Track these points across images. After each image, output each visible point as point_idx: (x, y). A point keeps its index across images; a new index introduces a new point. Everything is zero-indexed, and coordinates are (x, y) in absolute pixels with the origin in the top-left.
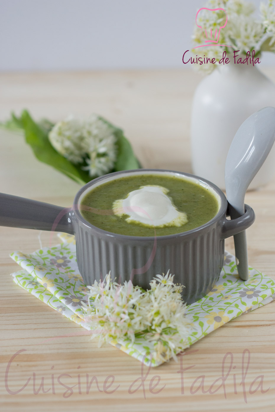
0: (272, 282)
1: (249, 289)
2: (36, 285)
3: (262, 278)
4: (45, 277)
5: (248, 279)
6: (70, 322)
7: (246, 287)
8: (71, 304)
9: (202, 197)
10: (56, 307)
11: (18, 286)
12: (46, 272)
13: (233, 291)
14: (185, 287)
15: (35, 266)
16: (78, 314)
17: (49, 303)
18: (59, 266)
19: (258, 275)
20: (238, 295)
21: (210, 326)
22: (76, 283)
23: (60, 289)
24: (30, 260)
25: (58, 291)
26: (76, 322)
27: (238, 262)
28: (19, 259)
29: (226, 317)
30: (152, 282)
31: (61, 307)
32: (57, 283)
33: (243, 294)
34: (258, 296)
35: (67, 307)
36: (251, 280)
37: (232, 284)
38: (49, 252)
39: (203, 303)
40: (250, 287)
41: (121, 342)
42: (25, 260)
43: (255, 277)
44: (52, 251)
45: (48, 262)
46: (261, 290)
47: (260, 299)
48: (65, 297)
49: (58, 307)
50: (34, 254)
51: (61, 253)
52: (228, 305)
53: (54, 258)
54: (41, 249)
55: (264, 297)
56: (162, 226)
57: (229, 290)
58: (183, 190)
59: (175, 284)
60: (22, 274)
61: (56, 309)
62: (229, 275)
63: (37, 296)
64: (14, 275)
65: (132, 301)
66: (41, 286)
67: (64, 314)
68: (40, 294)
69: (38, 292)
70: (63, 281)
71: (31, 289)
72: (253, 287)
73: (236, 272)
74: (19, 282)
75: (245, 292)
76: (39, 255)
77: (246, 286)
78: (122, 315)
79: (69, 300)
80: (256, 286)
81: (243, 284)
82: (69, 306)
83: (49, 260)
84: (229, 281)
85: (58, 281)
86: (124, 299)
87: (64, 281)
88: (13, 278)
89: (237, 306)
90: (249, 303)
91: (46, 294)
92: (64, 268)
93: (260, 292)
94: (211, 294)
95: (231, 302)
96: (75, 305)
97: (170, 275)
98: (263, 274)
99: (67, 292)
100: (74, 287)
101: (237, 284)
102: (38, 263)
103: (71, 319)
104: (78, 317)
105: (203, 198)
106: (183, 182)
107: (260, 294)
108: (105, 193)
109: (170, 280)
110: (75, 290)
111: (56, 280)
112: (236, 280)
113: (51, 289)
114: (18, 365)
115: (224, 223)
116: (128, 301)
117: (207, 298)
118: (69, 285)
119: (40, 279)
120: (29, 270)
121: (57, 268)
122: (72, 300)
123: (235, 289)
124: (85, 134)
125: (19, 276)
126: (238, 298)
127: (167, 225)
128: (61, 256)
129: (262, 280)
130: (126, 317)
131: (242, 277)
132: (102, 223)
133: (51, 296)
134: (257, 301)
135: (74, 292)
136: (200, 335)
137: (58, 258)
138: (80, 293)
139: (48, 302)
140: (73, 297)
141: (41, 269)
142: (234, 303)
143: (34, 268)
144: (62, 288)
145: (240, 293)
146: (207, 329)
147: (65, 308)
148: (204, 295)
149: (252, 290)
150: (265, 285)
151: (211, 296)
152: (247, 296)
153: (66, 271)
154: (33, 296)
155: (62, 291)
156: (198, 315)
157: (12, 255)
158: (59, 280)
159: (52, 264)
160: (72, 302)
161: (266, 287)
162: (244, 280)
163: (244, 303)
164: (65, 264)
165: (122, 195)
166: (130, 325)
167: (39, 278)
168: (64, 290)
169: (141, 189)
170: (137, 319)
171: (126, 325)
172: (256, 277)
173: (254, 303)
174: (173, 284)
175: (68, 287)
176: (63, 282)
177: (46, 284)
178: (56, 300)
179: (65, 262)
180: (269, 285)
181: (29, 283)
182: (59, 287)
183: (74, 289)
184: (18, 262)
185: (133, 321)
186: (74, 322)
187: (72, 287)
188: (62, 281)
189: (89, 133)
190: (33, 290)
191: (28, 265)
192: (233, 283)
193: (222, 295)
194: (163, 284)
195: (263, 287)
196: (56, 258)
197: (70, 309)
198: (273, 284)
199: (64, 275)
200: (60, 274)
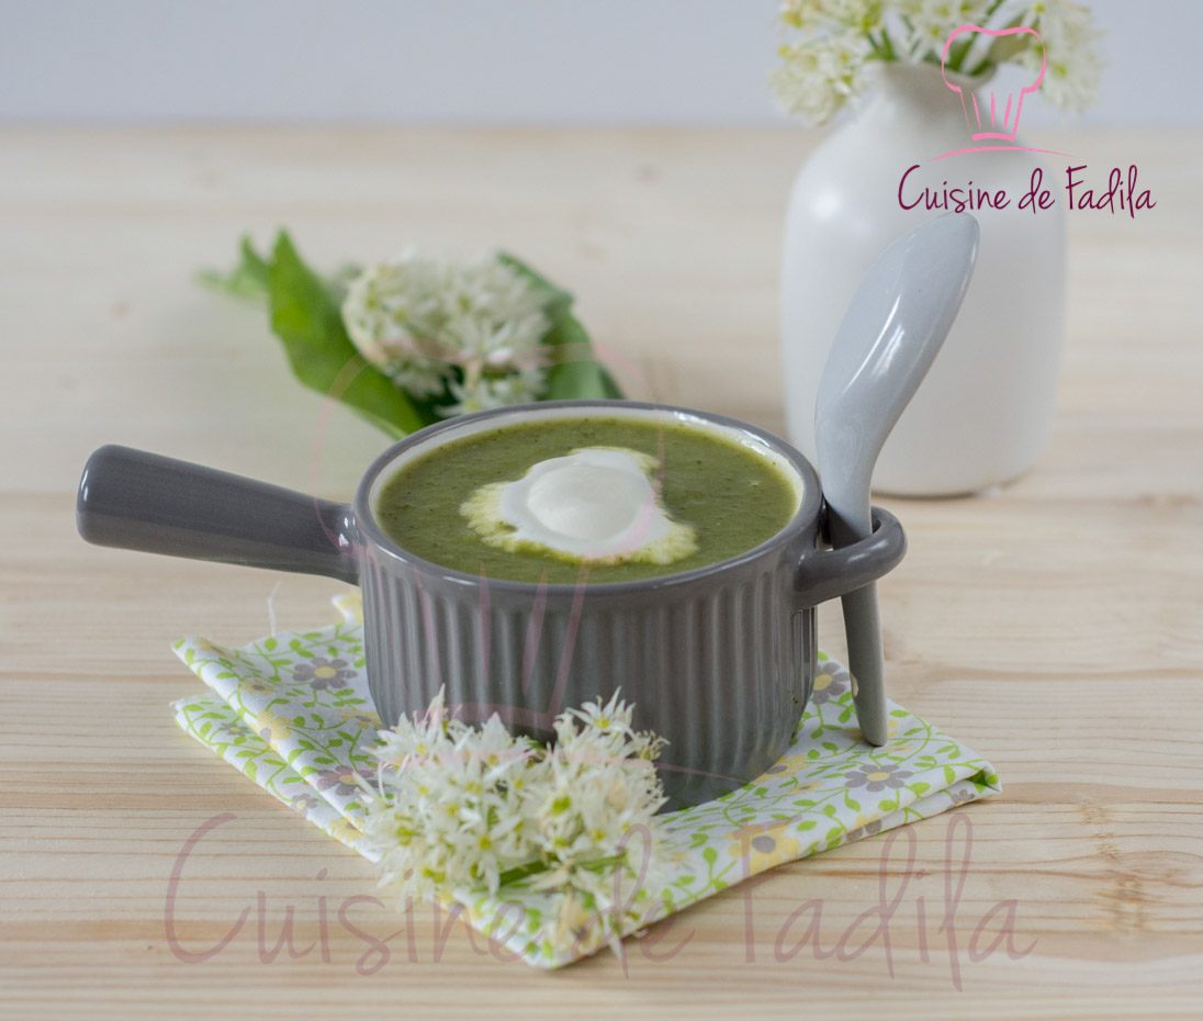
0: (952, 751)
1: (880, 768)
2: (239, 733)
3: (928, 739)
4: (266, 710)
5: (885, 742)
6: (326, 841)
7: (870, 762)
8: (335, 788)
9: (753, 484)
10: (289, 797)
11: (189, 736)
12: (273, 696)
13: (831, 771)
14: (667, 742)
15: (241, 680)
16: (350, 817)
17: (272, 785)
18: (320, 685)
19: (920, 730)
20: (841, 782)
21: (735, 863)
22: (362, 735)
23: (307, 745)
24: (228, 663)
25: (300, 751)
26: (343, 841)
27: (857, 689)
28: (195, 658)
29: (792, 842)
30: (562, 720)
31: (304, 797)
32: (301, 730)
33: (856, 780)
34: (902, 785)
35: (321, 797)
36: (896, 744)
37: (836, 754)
38: (295, 645)
39: (732, 803)
40: (884, 762)
41: (460, 895)
42: (215, 661)
43: (907, 737)
44: (304, 643)
45: (286, 673)
46: (913, 769)
47: (905, 796)
48: (319, 769)
49: (296, 799)
50: (248, 648)
51: (333, 650)
52: (803, 808)
53: (307, 661)
54: (273, 635)
55: (918, 789)
56: (612, 560)
57: (821, 770)
58: (699, 462)
59: (639, 734)
60: (202, 703)
61: (289, 804)
62: (834, 729)
63: (240, 764)
64: (179, 707)
65: (496, 772)
66: (257, 738)
67: (311, 817)
68: (247, 759)
69: (243, 754)
71: (225, 745)
72: (892, 763)
73: (854, 723)
74: (191, 724)
75: (865, 775)
76: (265, 651)
77: (873, 758)
78: (466, 814)
79: (328, 779)
80: (903, 760)
81: (868, 753)
82: (328, 795)
83: (291, 667)
84: (828, 746)
85: (306, 726)
86: (474, 765)
87: (325, 726)
88: (176, 712)
89: (830, 811)
90: (870, 806)
91: (266, 761)
92: (336, 691)
93: (909, 774)
94: (766, 781)
95: (815, 800)
96: (344, 791)
97: (623, 703)
98: (934, 730)
99: (327, 757)
100: (354, 743)
101: (850, 754)
102: (257, 673)
103: (329, 832)
104: (350, 826)
105: (755, 486)
106: (705, 442)
107: (907, 781)
108: (462, 466)
109: (622, 719)
110: (354, 753)
111: (300, 721)
112: (851, 743)
113: (282, 746)
114: (150, 948)
115: (803, 557)
116: (484, 767)
117: (750, 789)
118: (337, 737)
119: (252, 714)
120: (223, 689)
121: (311, 690)
122: (338, 776)
123: (837, 768)
124: (451, 305)
125: (194, 708)
126: (840, 788)
127: (627, 557)
128: (330, 658)
129: (926, 743)
130: (473, 817)
131: (868, 737)
132: (435, 545)
133: (279, 767)
134: (895, 801)
135: (351, 757)
136: (701, 887)
137: (320, 662)
138: (369, 760)
139: (269, 782)
140: (344, 769)
141: (258, 688)
142: (825, 803)
143: (239, 686)
144: (314, 744)
145: (847, 775)
146: (726, 870)
147: (316, 800)
148: (742, 783)
149: (885, 769)
150: (930, 758)
151: (763, 785)
152: (866, 784)
153: (336, 699)
154: (230, 766)
155: (313, 751)
156: (707, 832)
157: (178, 647)
158: (309, 722)
159: (296, 677)
160: (338, 785)
161: (933, 763)
162: (874, 746)
163: (852, 805)
164: (339, 681)
165: (511, 470)
166: (486, 844)
167: (249, 712)
168: (320, 749)
169: (571, 457)
170: (507, 823)
171: (473, 840)
172: (914, 736)
173: (885, 805)
174: (630, 732)
175: (334, 743)
176: (321, 727)
177: (267, 732)
178: (295, 779)
179: (340, 674)
180: (942, 758)
181: (221, 729)
182: (305, 739)
183: (351, 750)
184: (194, 668)
185: (497, 831)
186: (337, 841)
187: (347, 744)
188: (318, 724)
189: (465, 304)
190: (229, 748)
191: (221, 676)
192: (838, 752)
193: (795, 780)
194: (597, 730)
195: (924, 761)
196: (314, 661)
197: (330, 806)
198: (956, 755)
199: (328, 709)
200: (317, 706)
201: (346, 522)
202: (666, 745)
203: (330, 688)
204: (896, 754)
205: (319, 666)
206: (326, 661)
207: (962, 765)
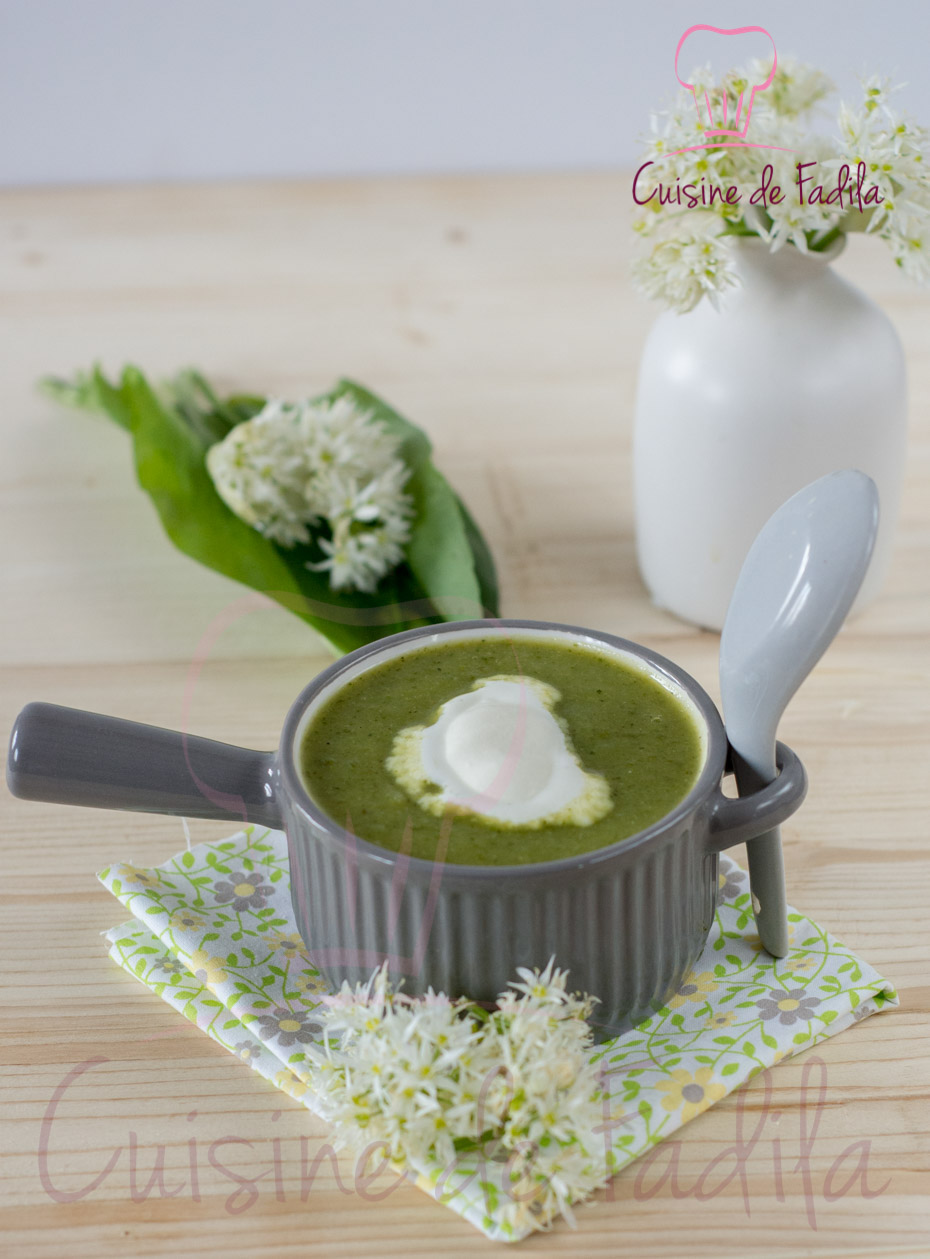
0: (853, 970)
1: (787, 993)
2: (175, 970)
3: (827, 954)
4: (200, 950)
5: (786, 955)
6: (273, 1093)
7: (777, 986)
8: (276, 1037)
9: (656, 718)
10: (233, 1046)
11: (122, 968)
12: (203, 932)
13: (742, 997)
14: (598, 1000)
15: (171, 915)
16: (295, 1069)
17: (214, 1030)
18: (241, 906)
19: (817, 939)
20: (754, 1012)
21: (670, 1115)
22: (291, 966)
23: (243, 988)
24: (156, 895)
25: (238, 997)
26: (291, 1093)
27: (758, 908)
28: (123, 890)
29: (719, 1085)
30: (505, 998)
31: (247, 1044)
32: (234, 969)
33: (769, 1010)
34: (811, 1015)
35: (263, 1045)
36: (796, 957)
37: (741, 970)
38: (211, 859)
39: (653, 1034)
40: (791, 985)
41: (416, 1164)
42: (144, 895)
43: (806, 948)
44: (220, 856)
45: (208, 894)
46: (821, 995)
47: (816, 1025)
48: (259, 1015)
49: (239, 1046)
50: (167, 866)
51: (248, 863)
52: (723, 1047)
53: (225, 878)
54: (189, 849)
55: (828, 1018)
56: (536, 825)
57: (731, 993)
58: (599, 691)
59: (572, 995)
60: (134, 935)
61: (233, 1052)
62: (734, 937)
63: (179, 1006)
64: (111, 937)
65: (449, 1057)
66: (189, 974)
67: (255, 1066)
68: (186, 1001)
69: (182, 995)
70: (252, 962)
71: (162, 985)
72: (798, 986)
73: (752, 928)
74: (125, 960)
75: (776, 1004)
76: (184, 869)
77: (781, 979)
78: (421, 1098)
79: (270, 1025)
80: (807, 981)
81: (772, 970)
82: (271, 1045)
83: (211, 886)
84: (732, 959)
85: (239, 964)
86: (426, 1049)
87: (256, 962)
88: (110, 945)
89: (749, 1049)
90: (786, 1038)
91: (203, 1002)
92: (256, 911)
93: (816, 1002)
94: (679, 1004)
95: (734, 1036)
96: (287, 1040)
97: (558, 971)
98: (832, 939)
99: (264, 999)
100: (286, 978)
101: (753, 969)
102: (180, 898)
103: (276, 1084)
104: (295, 1078)
105: (657, 721)
106: (601, 664)
107: (815, 1009)
108: (373, 706)
109: (557, 986)
110: (288, 990)
111: (232, 960)
112: (752, 954)
113: (220, 989)
114: (127, 1233)
115: (716, 808)
116: (437, 1055)
117: (666, 1015)
118: (269, 973)
119: (187, 955)
120: (155, 925)
121: (235, 912)
122: (278, 1023)
123: (747, 991)
124: (316, 463)
125: (126, 942)
126: (754, 1021)
127: (550, 820)
128: (246, 872)
129: (826, 958)
130: (430, 1104)
131: (767, 946)
132: (364, 812)
133: (218, 1009)
134: (807, 1033)
135: (285, 996)
136: (640, 1144)
137: (237, 878)
138: (302, 997)
139: (211, 1027)
140: (284, 1014)
141: (188, 923)
142: (744, 1040)
143: (170, 922)
144: (250, 986)
145: (760, 1004)
146: (662, 1126)
147: (258, 1048)
148: (659, 1007)
149: (796, 994)
150: (832, 979)
151: (678, 1011)
152: (779, 1015)
153: (260, 923)
154: (164, 1004)
155: (251, 995)
156: (636, 1079)
157: (104, 876)
158: (242, 960)
159: (220, 899)
160: (280, 1033)
161: (835, 985)
162: (776, 958)
163: (769, 1041)
164: (258, 900)
165: (422, 713)
166: (441, 1124)
167: (183, 952)
168: (256, 990)
169: (477, 689)
170: (463, 1109)
171: (431, 1124)
172: (813, 947)
173: (799, 1039)
174: (565, 996)
175: (268, 981)
176: (252, 964)
177: (203, 973)
178: (233, 1023)
179: (258, 891)
180: (844, 978)
181: (156, 967)
182: (241, 981)
183: (284, 987)
184: (123, 899)
185: (452, 1113)
186: (282, 1092)
187: (279, 979)
188: (249, 960)
189: (328, 457)
190: (167, 989)
191: (152, 911)
192: (743, 967)
193: (708, 1008)
194: (536, 1000)
195: (828, 984)
196: (232, 878)
197: (272, 1054)
198: (857, 976)
199: (255, 938)
200: (245, 935)
201: (270, 772)
202: (598, 1004)
203: (251, 908)
204: (799, 973)
205: (238, 884)
206: (243, 876)
207: (865, 988)
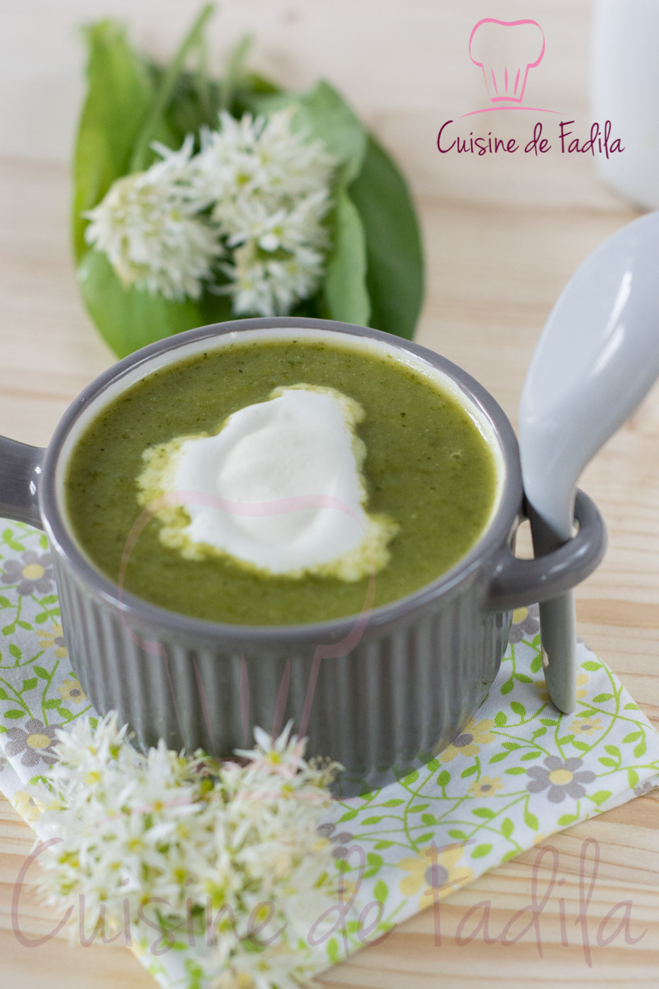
0: (639, 742)
1: (563, 761)
3: (616, 716)
5: (573, 712)
6: (19, 823)
7: (554, 752)
8: (21, 755)
13: (514, 759)
14: (344, 767)
19: (610, 696)
20: (523, 780)
21: (407, 899)
22: (58, 669)
26: (26, 819)
27: (547, 662)
29: (465, 870)
33: (539, 782)
34: (583, 793)
35: (8, 761)
36: (585, 715)
37: (523, 722)
39: (415, 794)
40: (570, 752)
43: (595, 705)
44: (17, 533)
46: (598, 768)
47: (588, 804)
48: (8, 726)
51: (43, 540)
52: (480, 821)
53: (17, 557)
55: (600, 800)
57: (505, 750)
58: (404, 414)
59: (311, 762)
62: (524, 680)
65: (161, 831)
70: (17, 662)
72: (577, 754)
73: (540, 676)
75: (548, 774)
77: (560, 742)
79: (18, 740)
80: (588, 749)
81: (554, 728)
82: (15, 762)
84: (517, 707)
85: (2, 664)
87: (22, 661)
89: (507, 828)
90: (550, 817)
92: (40, 597)
93: (590, 777)
94: (451, 758)
95: (495, 809)
96: (31, 760)
97: (295, 738)
98: (623, 700)
99: (19, 708)
100: (49, 682)
101: (536, 723)
103: (13, 804)
104: (32, 803)
105: (457, 457)
107: (589, 786)
110: (49, 696)
112: (538, 704)
117: (434, 770)
118: (32, 675)
121: (17, 595)
122: (27, 737)
123: (522, 752)
126: (520, 793)
129: (613, 721)
131: (554, 696)
134: (574, 813)
135: (44, 704)
137: (30, 557)
138: (62, 706)
140: (36, 726)
142: (505, 815)
144: (8, 690)
145: (531, 772)
146: (397, 910)
147: (2, 763)
148: (428, 758)
149: (574, 763)
150: (615, 751)
151: (447, 766)
152: (548, 789)
153: (40, 611)
155: (5, 702)
156: (382, 853)
159: (7, 579)
160: (25, 750)
161: (616, 759)
162: (562, 713)
163: (531, 821)
164: (44, 584)
165: (211, 419)
166: (146, 901)
168: (12, 695)
169: (276, 398)
171: (135, 900)
172: (601, 705)
173: (564, 818)
175: (30, 685)
176: (17, 664)
179: (47, 573)
180: (627, 750)
183: (44, 694)
185: (157, 891)
186: (18, 814)
187: (42, 683)
188: (14, 660)
192: (527, 717)
193: (478, 767)
195: (608, 756)
196: (24, 557)
197: (16, 774)
198: (640, 751)
199: (28, 633)
200: (18, 629)
203: (36, 593)
204: (582, 737)
205: (28, 564)
206: (35, 554)
207: (647, 767)
